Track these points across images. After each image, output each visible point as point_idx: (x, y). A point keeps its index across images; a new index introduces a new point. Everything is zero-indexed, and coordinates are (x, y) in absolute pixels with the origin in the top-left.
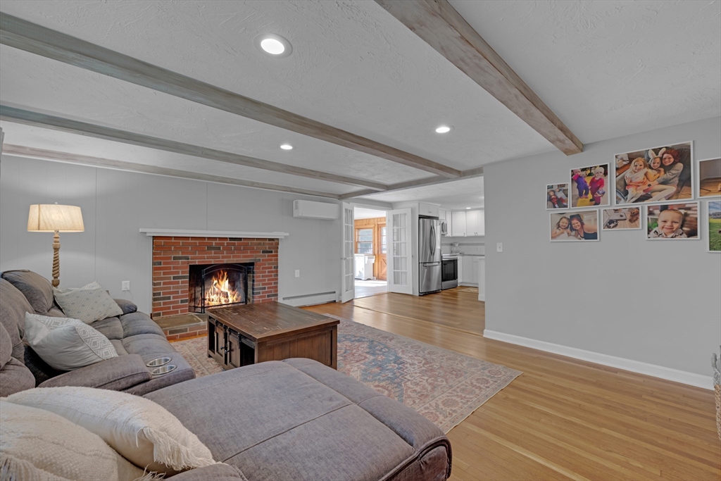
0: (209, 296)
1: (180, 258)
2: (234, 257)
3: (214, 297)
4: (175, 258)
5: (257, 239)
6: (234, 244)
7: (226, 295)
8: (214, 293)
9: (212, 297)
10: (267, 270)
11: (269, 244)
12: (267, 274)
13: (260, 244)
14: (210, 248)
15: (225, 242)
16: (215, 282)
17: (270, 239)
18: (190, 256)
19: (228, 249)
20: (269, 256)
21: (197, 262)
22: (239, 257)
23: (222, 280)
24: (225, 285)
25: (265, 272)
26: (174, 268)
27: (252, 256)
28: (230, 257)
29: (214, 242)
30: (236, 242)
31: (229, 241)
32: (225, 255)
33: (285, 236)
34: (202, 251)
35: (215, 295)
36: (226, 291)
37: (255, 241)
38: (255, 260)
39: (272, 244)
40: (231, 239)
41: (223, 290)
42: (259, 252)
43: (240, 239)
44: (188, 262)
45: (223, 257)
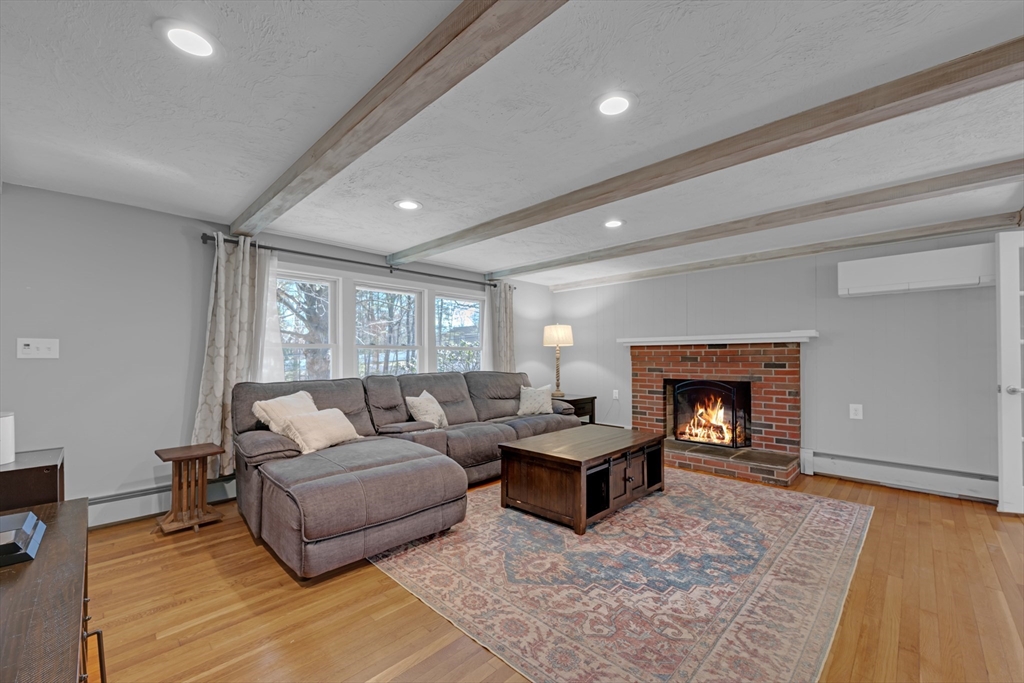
0: (690, 430)
1: (654, 370)
2: (717, 371)
3: (700, 431)
4: (650, 370)
5: (752, 344)
6: (715, 354)
7: (719, 429)
8: (699, 425)
9: (694, 431)
10: (774, 397)
11: (775, 352)
12: (774, 402)
13: (758, 353)
14: (685, 359)
15: (703, 351)
16: (701, 410)
17: (777, 345)
18: (664, 368)
19: (707, 359)
20: (777, 373)
21: (671, 376)
22: (725, 372)
23: (713, 408)
24: (718, 415)
25: (771, 399)
26: (649, 381)
27: (747, 372)
28: (711, 372)
29: (688, 351)
30: (718, 350)
31: (707, 350)
32: (704, 368)
33: (811, 338)
34: (676, 363)
35: (700, 429)
36: (720, 424)
37: (749, 349)
38: (750, 378)
39: (783, 352)
40: (711, 346)
41: (713, 421)
42: (759, 366)
43: (725, 346)
44: (662, 376)
45: (702, 371)
